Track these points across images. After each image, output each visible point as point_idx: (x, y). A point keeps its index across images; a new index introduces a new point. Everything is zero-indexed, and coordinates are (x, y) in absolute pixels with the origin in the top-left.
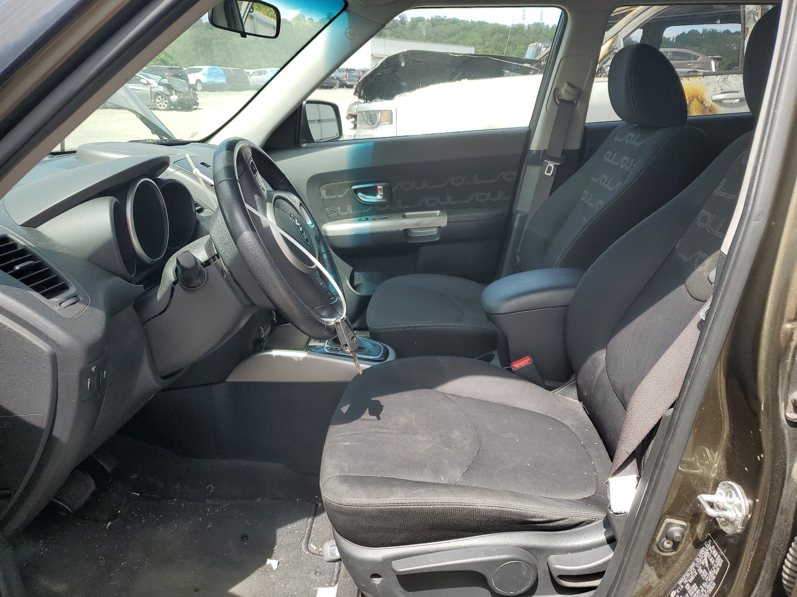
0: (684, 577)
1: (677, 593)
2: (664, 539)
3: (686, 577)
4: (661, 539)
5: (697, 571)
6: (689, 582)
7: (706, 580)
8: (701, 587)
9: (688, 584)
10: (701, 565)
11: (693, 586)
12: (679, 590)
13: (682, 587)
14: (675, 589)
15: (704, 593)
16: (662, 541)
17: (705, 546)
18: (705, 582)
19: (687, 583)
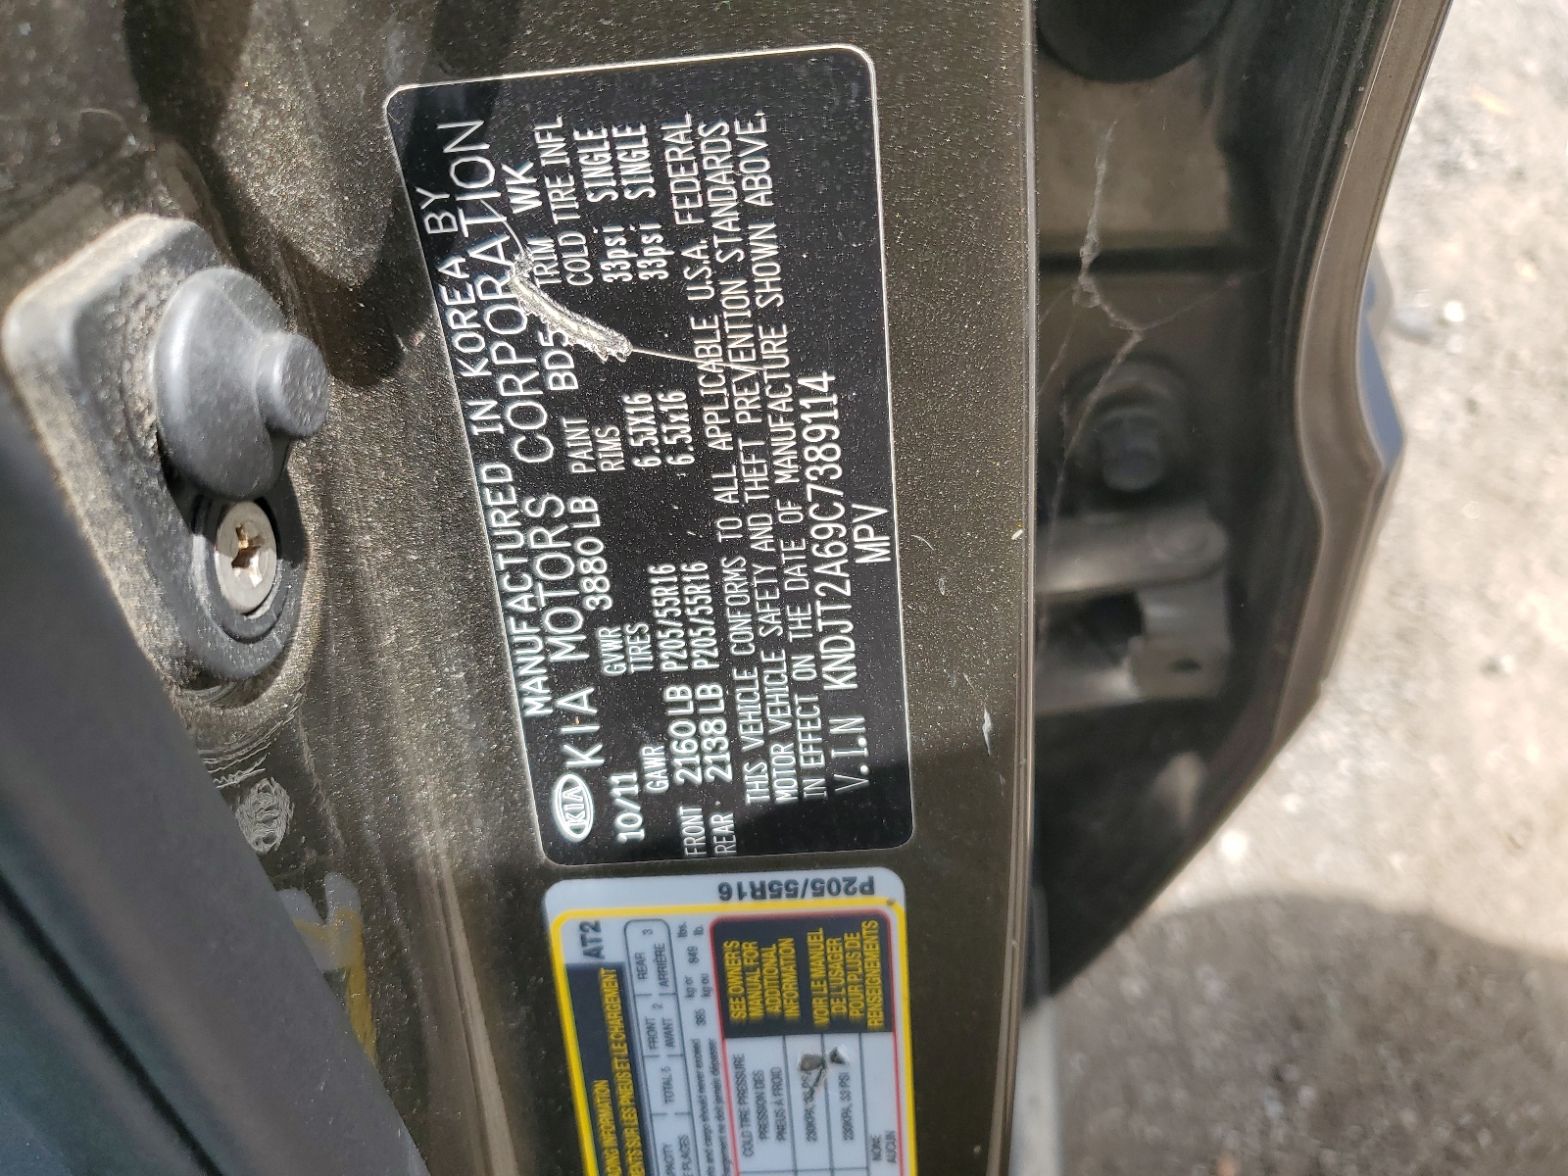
0: (523, 631)
1: (587, 774)
2: (198, 567)
3: (534, 619)
4: (178, 598)
5: (571, 486)
6: (595, 619)
7: (720, 441)
8: (725, 529)
9: (608, 640)
10: (558, 404)
11: (663, 595)
12: (583, 742)
13: (579, 701)
14: (550, 767)
15: (799, 532)
16: (203, 596)
17: (447, 245)
18: (725, 460)
19: (590, 645)
